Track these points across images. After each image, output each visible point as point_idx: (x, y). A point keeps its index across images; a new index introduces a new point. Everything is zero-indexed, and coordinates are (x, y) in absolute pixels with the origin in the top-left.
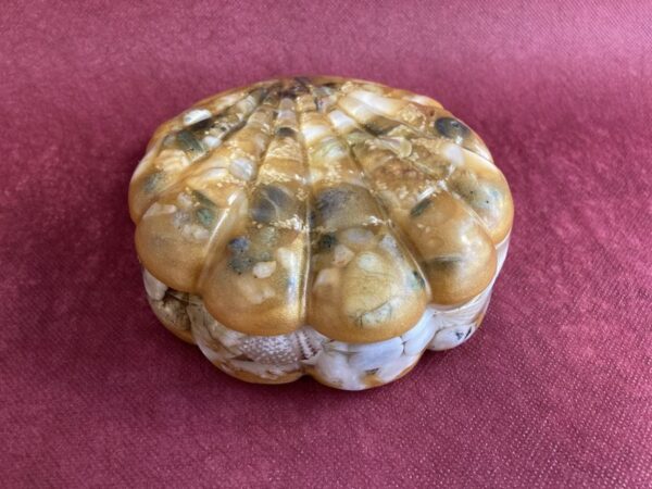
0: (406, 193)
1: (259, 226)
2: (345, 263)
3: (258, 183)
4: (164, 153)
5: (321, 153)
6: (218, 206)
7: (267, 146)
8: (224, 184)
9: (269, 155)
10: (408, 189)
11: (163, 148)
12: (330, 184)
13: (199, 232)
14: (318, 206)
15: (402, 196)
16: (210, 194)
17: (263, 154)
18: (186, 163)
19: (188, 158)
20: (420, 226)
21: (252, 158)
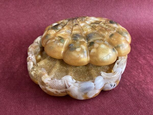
0: (107, 33)
1: (75, 41)
2: (97, 47)
3: (72, 34)
4: (49, 31)
5: (85, 27)
6: (64, 39)
7: (73, 28)
8: (65, 34)
9: (74, 29)
10: (107, 32)
11: (49, 30)
12: (89, 33)
13: (61, 44)
14: (88, 37)
15: (106, 34)
16: (62, 37)
17: (72, 29)
18: (55, 32)
19: (55, 31)
20: (113, 39)
21: (70, 29)
